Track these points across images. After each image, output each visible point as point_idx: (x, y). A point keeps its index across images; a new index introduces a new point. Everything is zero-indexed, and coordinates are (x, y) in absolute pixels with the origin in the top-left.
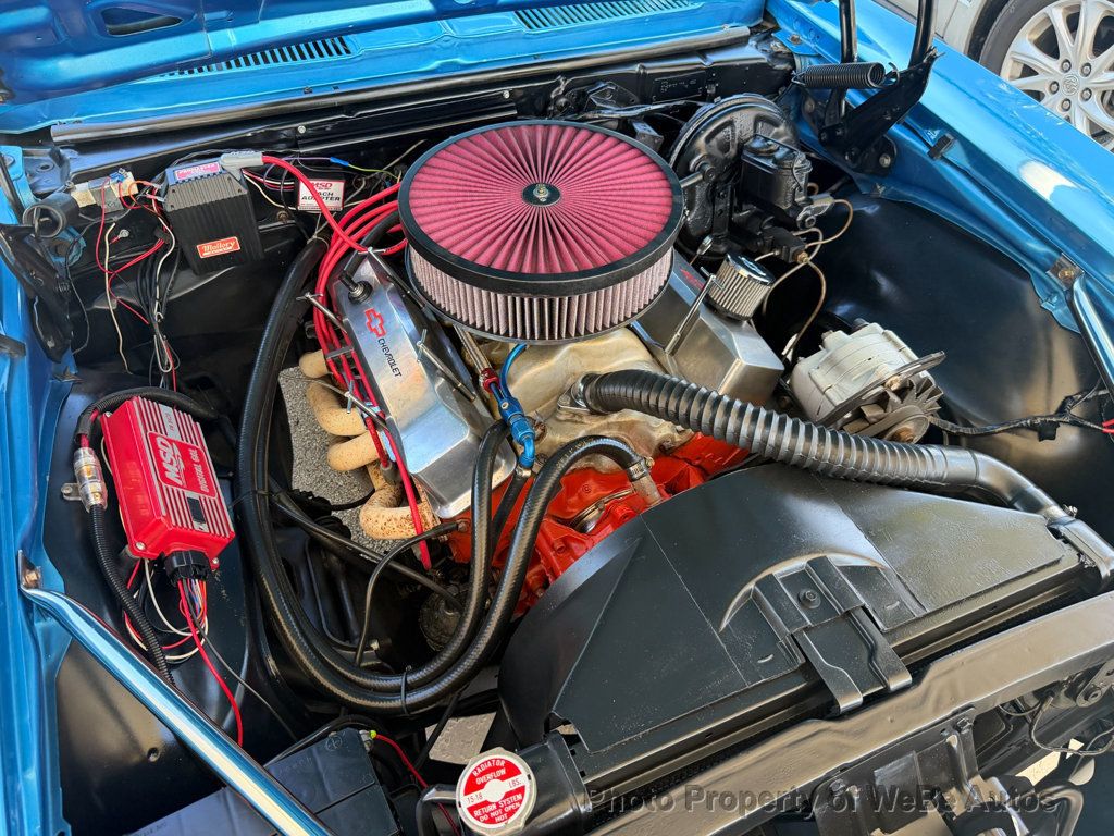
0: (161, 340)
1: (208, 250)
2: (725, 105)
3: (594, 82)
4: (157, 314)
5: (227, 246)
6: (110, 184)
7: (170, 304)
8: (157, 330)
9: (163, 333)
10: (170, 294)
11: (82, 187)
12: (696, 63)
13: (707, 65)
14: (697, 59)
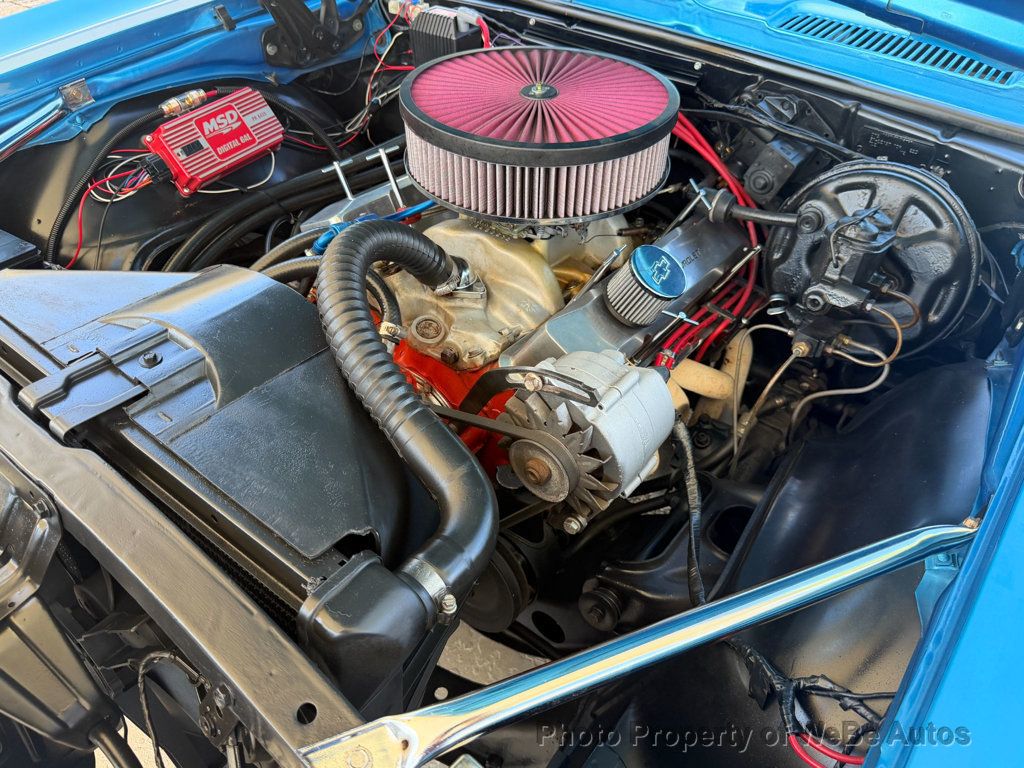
0: (365, 112)
2: (881, 167)
4: (379, 98)
8: (368, 107)
12: (932, 136)
13: (943, 141)
14: (937, 132)
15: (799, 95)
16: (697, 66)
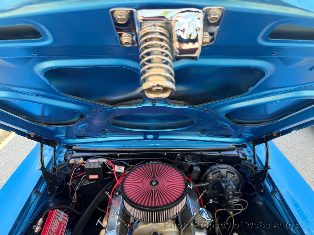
0: (75, 194)
1: (92, 177)
2: (218, 167)
3: (187, 154)
4: (77, 188)
5: (96, 177)
6: (78, 160)
7: (81, 186)
8: (76, 192)
9: (77, 193)
10: (82, 184)
11: (73, 159)
12: (217, 154)
13: (220, 154)
14: (217, 153)
15: (190, 154)
16: (165, 154)
